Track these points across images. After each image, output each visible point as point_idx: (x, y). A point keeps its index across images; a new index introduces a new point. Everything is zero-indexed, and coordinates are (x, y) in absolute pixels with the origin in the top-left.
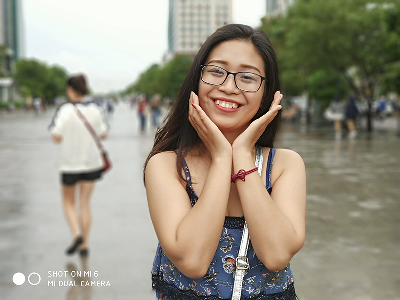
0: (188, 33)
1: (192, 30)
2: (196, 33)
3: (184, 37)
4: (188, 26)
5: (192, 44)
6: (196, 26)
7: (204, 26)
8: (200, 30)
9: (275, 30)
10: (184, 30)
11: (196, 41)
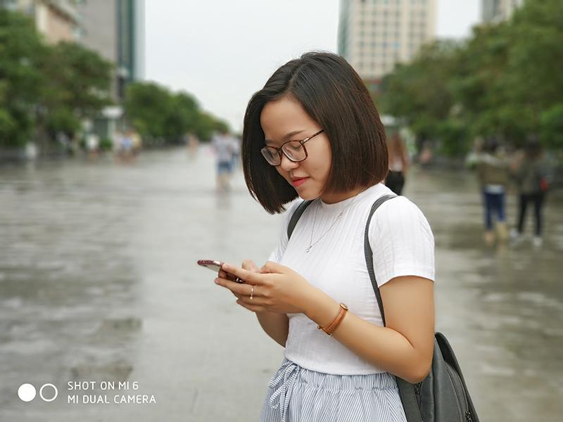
0: (368, 50)
1: (373, 45)
2: (379, 50)
3: (362, 55)
4: (368, 39)
5: (373, 65)
6: (379, 40)
7: (391, 40)
8: (385, 45)
9: (493, 43)
10: (362, 44)
11: (379, 60)
